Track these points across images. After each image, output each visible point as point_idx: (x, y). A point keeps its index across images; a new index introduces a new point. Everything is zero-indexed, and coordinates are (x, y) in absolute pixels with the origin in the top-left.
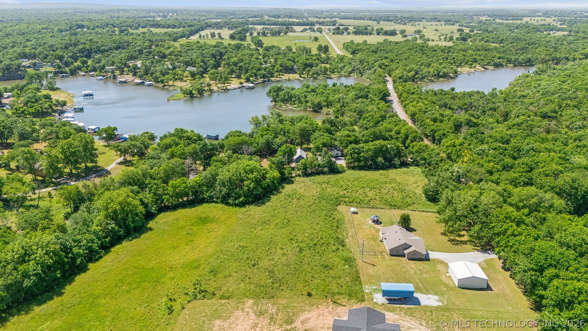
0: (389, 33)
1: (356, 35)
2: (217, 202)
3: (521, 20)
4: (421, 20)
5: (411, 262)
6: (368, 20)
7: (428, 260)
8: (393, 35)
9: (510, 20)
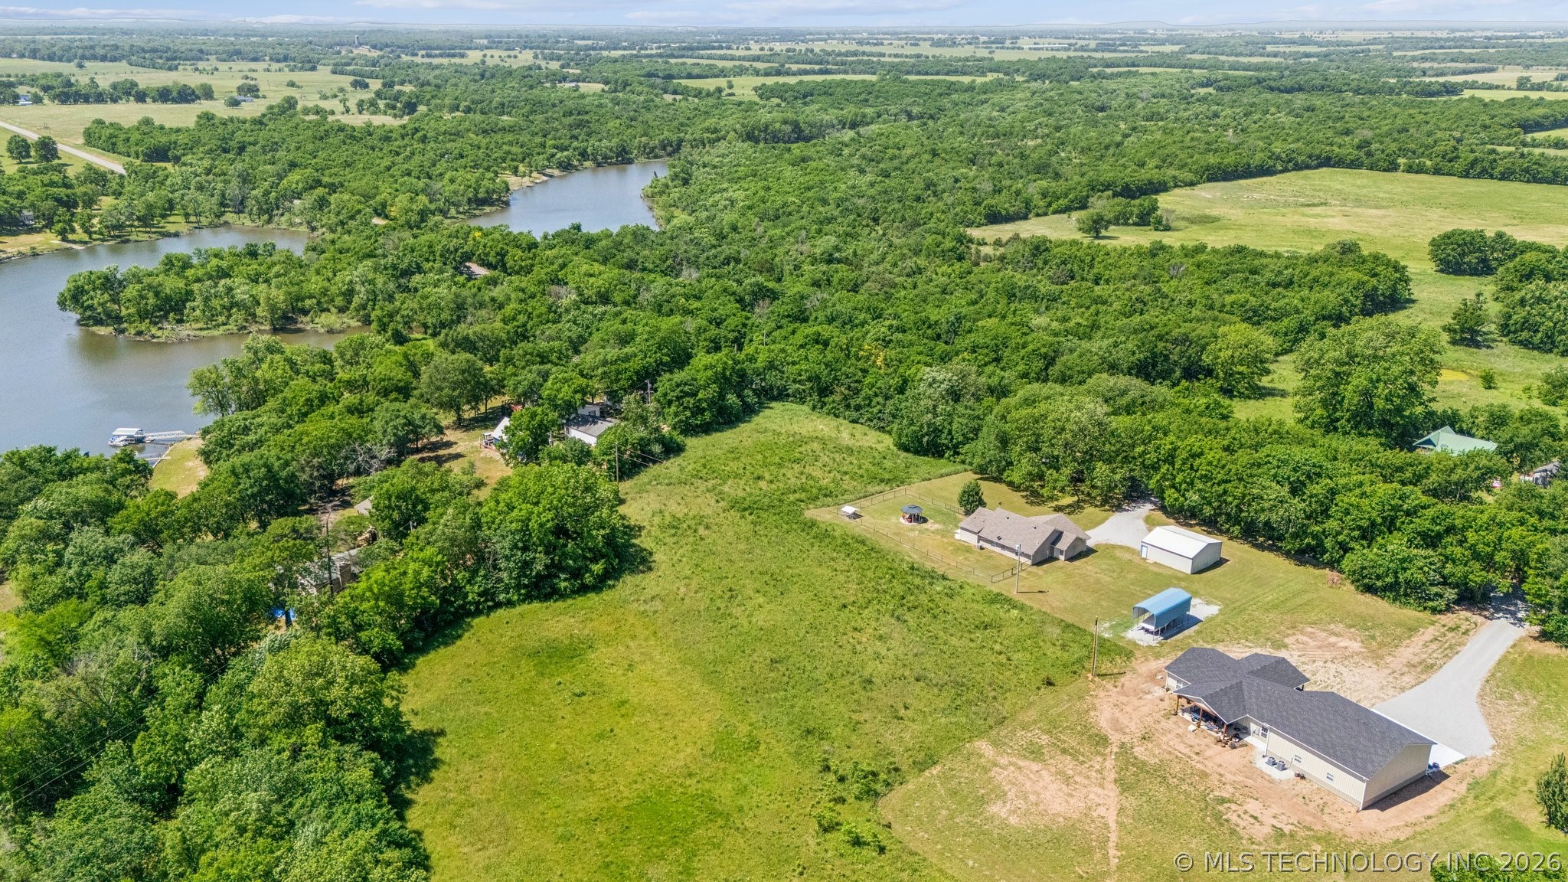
0: (175, 94)
1: (63, 102)
2: (510, 603)
3: (462, 56)
4: (201, 55)
5: (1077, 563)
6: (22, 56)
7: (1090, 551)
8: (188, 101)
9: (435, 56)
